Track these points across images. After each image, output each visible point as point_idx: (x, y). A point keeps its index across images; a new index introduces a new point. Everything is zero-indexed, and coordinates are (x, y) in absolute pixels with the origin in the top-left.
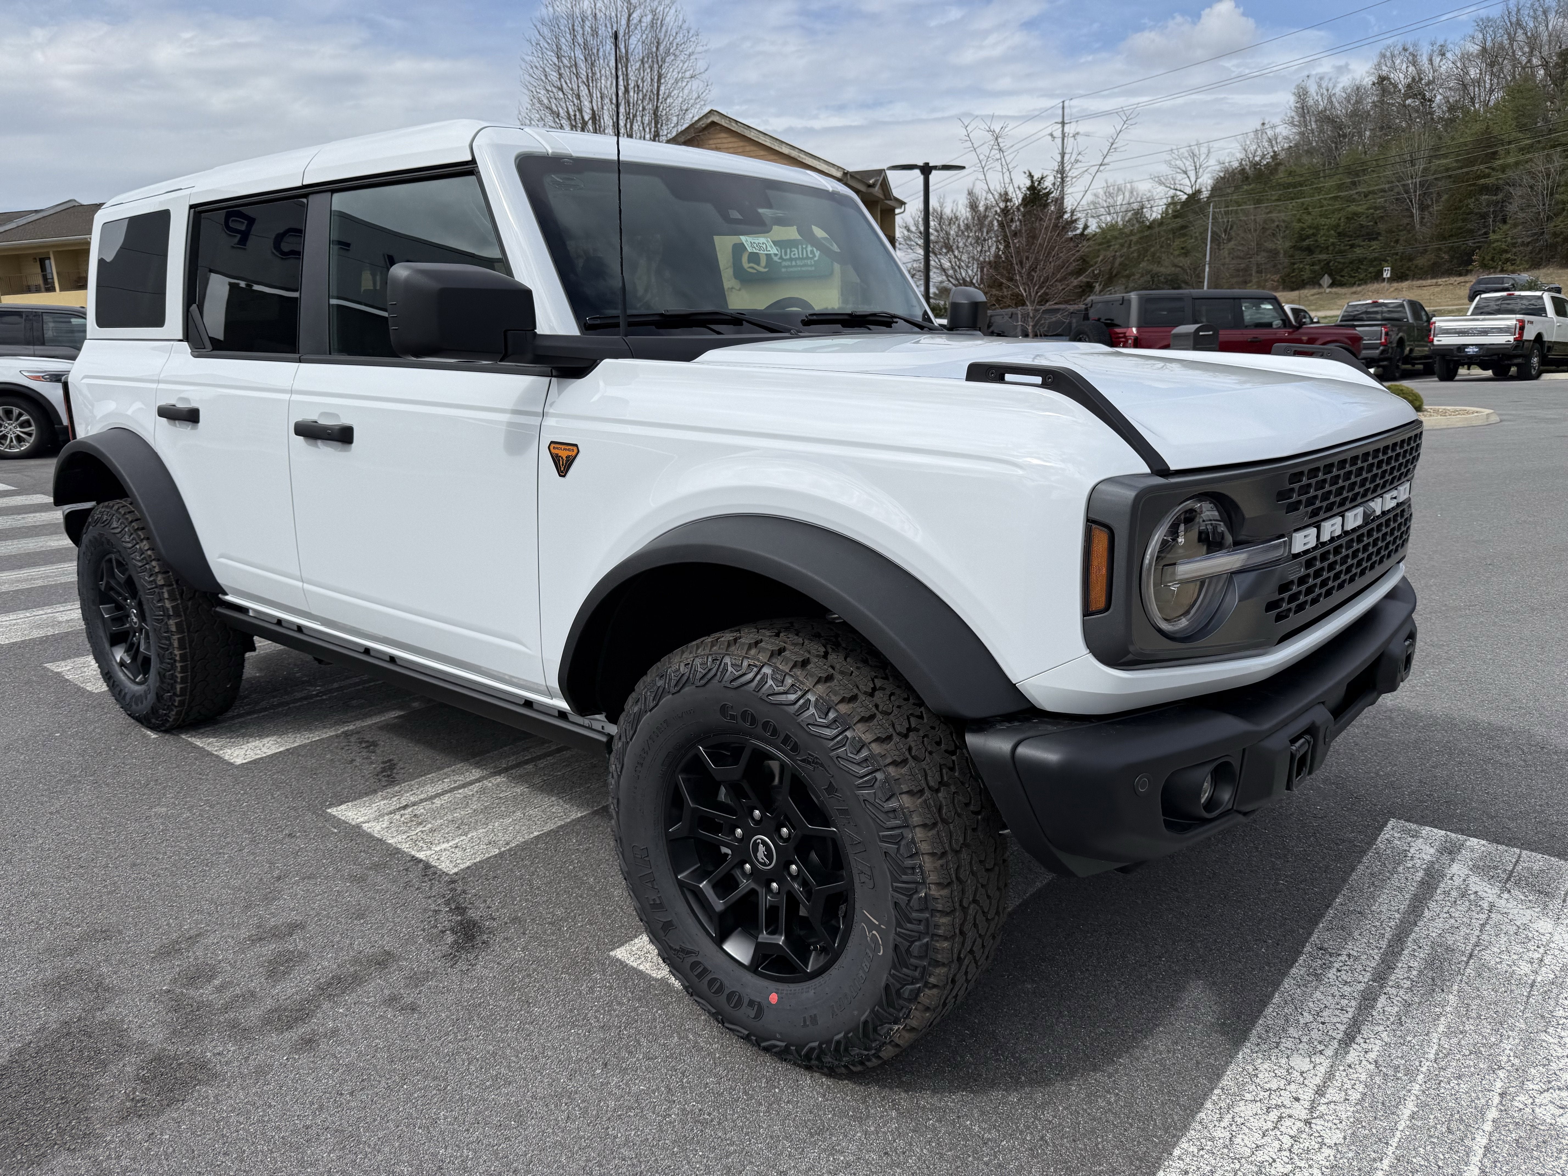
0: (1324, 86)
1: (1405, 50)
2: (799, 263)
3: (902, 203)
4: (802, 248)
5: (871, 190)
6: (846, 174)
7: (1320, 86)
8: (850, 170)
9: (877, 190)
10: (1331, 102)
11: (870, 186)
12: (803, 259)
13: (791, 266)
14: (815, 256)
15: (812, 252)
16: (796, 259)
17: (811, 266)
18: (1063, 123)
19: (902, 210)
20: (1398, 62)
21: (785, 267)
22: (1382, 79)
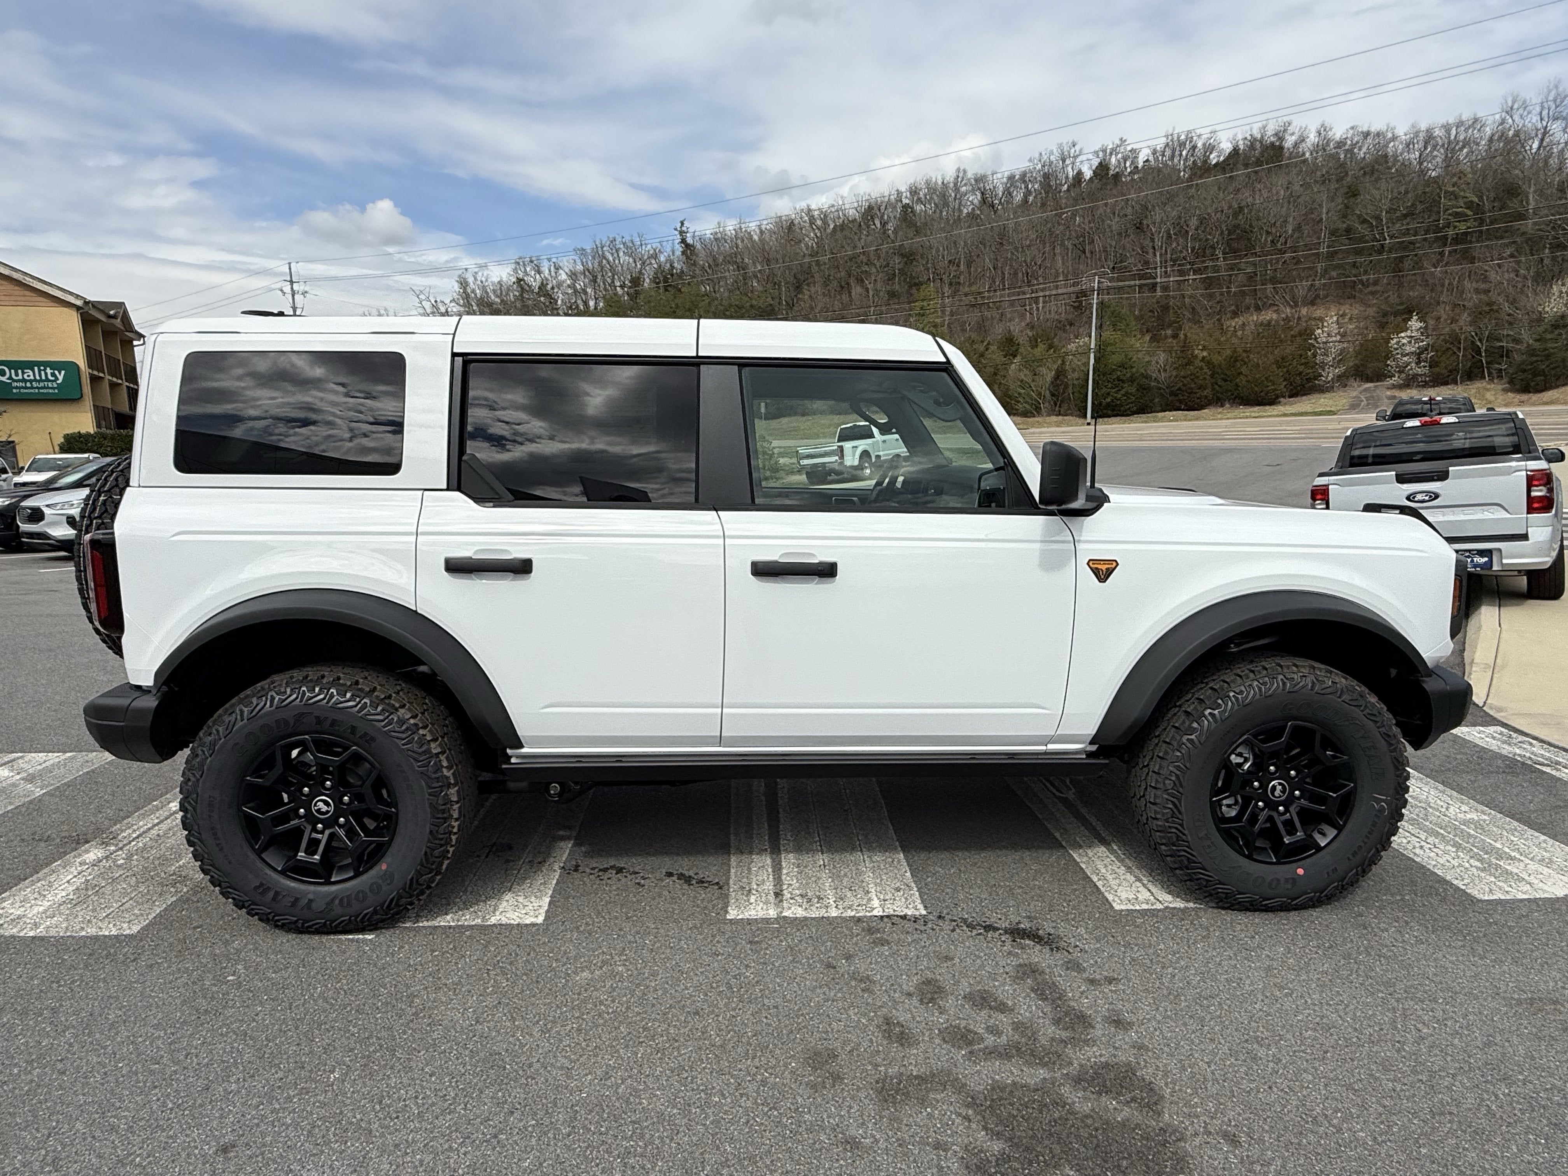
0: (479, 279)
1: (532, 262)
2: (35, 384)
3: (141, 336)
4: (40, 371)
5: (113, 321)
6: (87, 303)
7: (476, 279)
8: (92, 299)
9: (118, 322)
10: (487, 292)
11: (110, 317)
12: (41, 380)
13: (26, 388)
14: (57, 379)
15: (53, 375)
16: (31, 381)
17: (53, 388)
18: (292, 282)
19: (142, 342)
20: (528, 269)
21: (17, 388)
22: (519, 280)
